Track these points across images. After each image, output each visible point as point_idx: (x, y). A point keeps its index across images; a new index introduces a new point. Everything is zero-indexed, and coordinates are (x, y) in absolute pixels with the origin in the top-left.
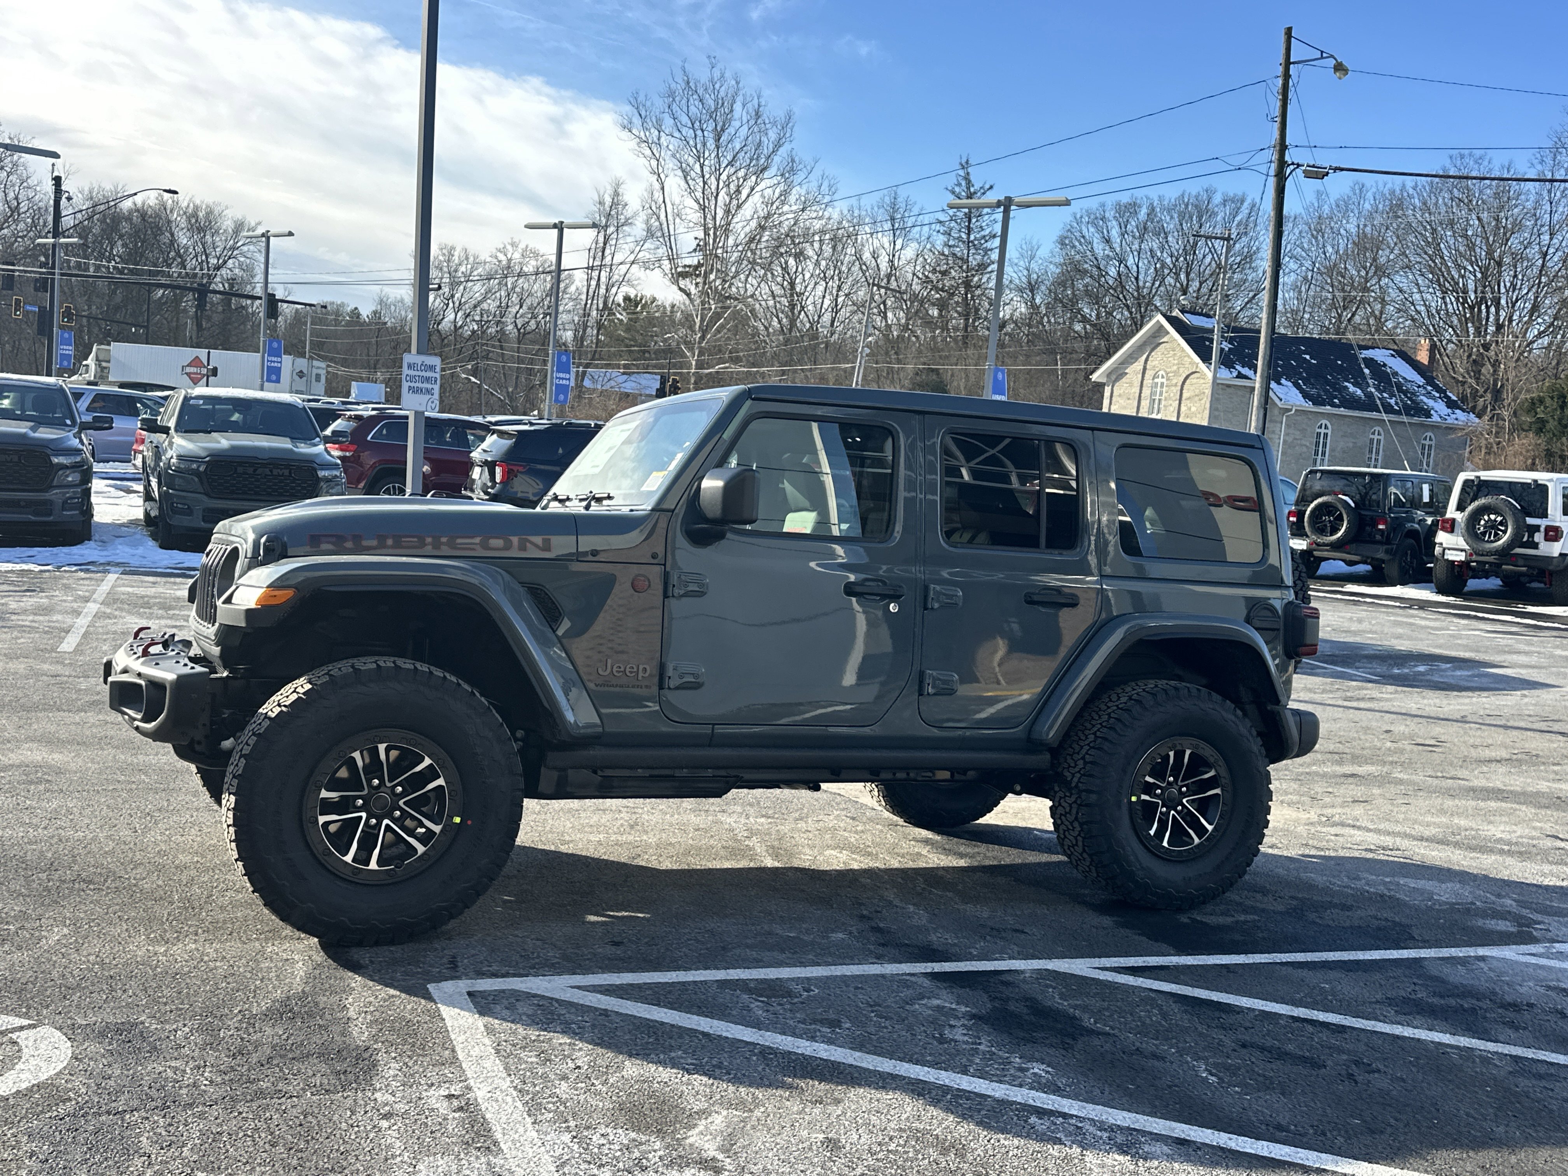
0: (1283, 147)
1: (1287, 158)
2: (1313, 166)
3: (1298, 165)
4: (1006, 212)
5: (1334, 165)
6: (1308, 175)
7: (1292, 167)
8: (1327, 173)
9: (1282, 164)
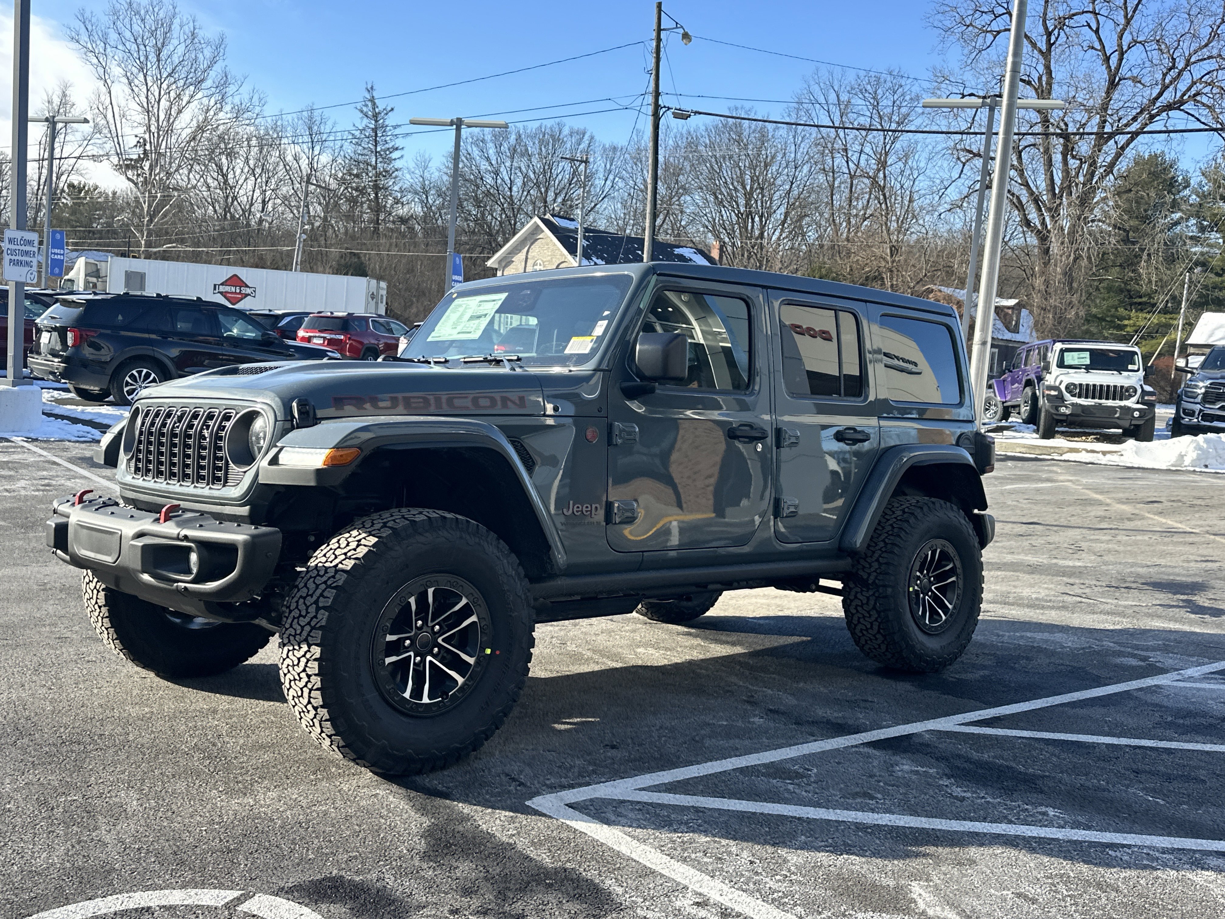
0: (657, 94)
1: (660, 102)
2: (680, 110)
3: (669, 108)
4: (458, 130)
5: (695, 110)
6: (676, 116)
7: (664, 109)
8: (690, 116)
9: (657, 107)
